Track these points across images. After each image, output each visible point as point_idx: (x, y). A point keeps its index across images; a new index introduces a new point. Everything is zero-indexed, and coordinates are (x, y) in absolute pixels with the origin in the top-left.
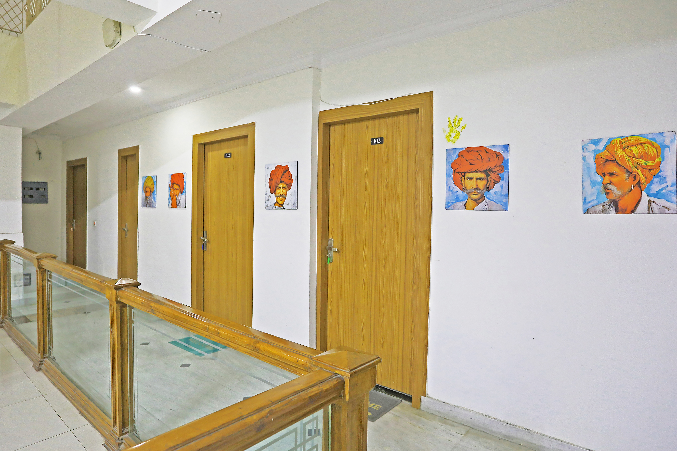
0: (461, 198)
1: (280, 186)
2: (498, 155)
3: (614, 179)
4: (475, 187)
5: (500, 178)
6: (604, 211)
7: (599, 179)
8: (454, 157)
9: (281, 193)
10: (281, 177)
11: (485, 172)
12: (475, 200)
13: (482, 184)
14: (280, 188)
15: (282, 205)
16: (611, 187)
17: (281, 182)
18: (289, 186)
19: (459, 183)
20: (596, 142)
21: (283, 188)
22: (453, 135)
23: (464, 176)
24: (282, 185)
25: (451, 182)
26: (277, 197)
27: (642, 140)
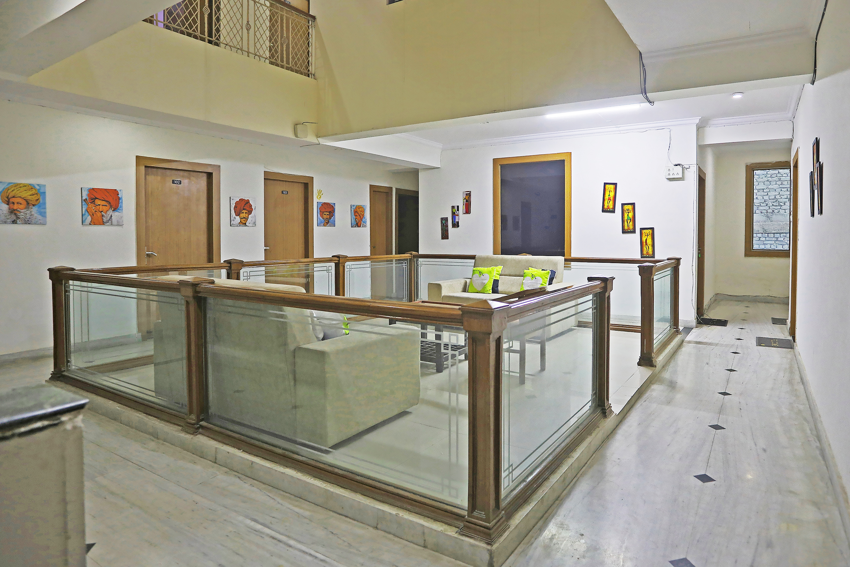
0: (322, 222)
1: (243, 211)
2: (333, 206)
3: (357, 217)
4: (326, 218)
5: (333, 215)
6: (355, 227)
7: (354, 217)
8: (320, 206)
9: (244, 217)
10: (244, 207)
11: (329, 212)
12: (327, 223)
13: (328, 216)
14: (243, 213)
15: (245, 224)
16: (356, 219)
17: (244, 209)
18: (250, 212)
19: (322, 216)
20: (354, 206)
21: (245, 213)
22: (319, 196)
23: (323, 213)
24: (244, 211)
25: (319, 215)
26: (241, 218)
27: (362, 207)
